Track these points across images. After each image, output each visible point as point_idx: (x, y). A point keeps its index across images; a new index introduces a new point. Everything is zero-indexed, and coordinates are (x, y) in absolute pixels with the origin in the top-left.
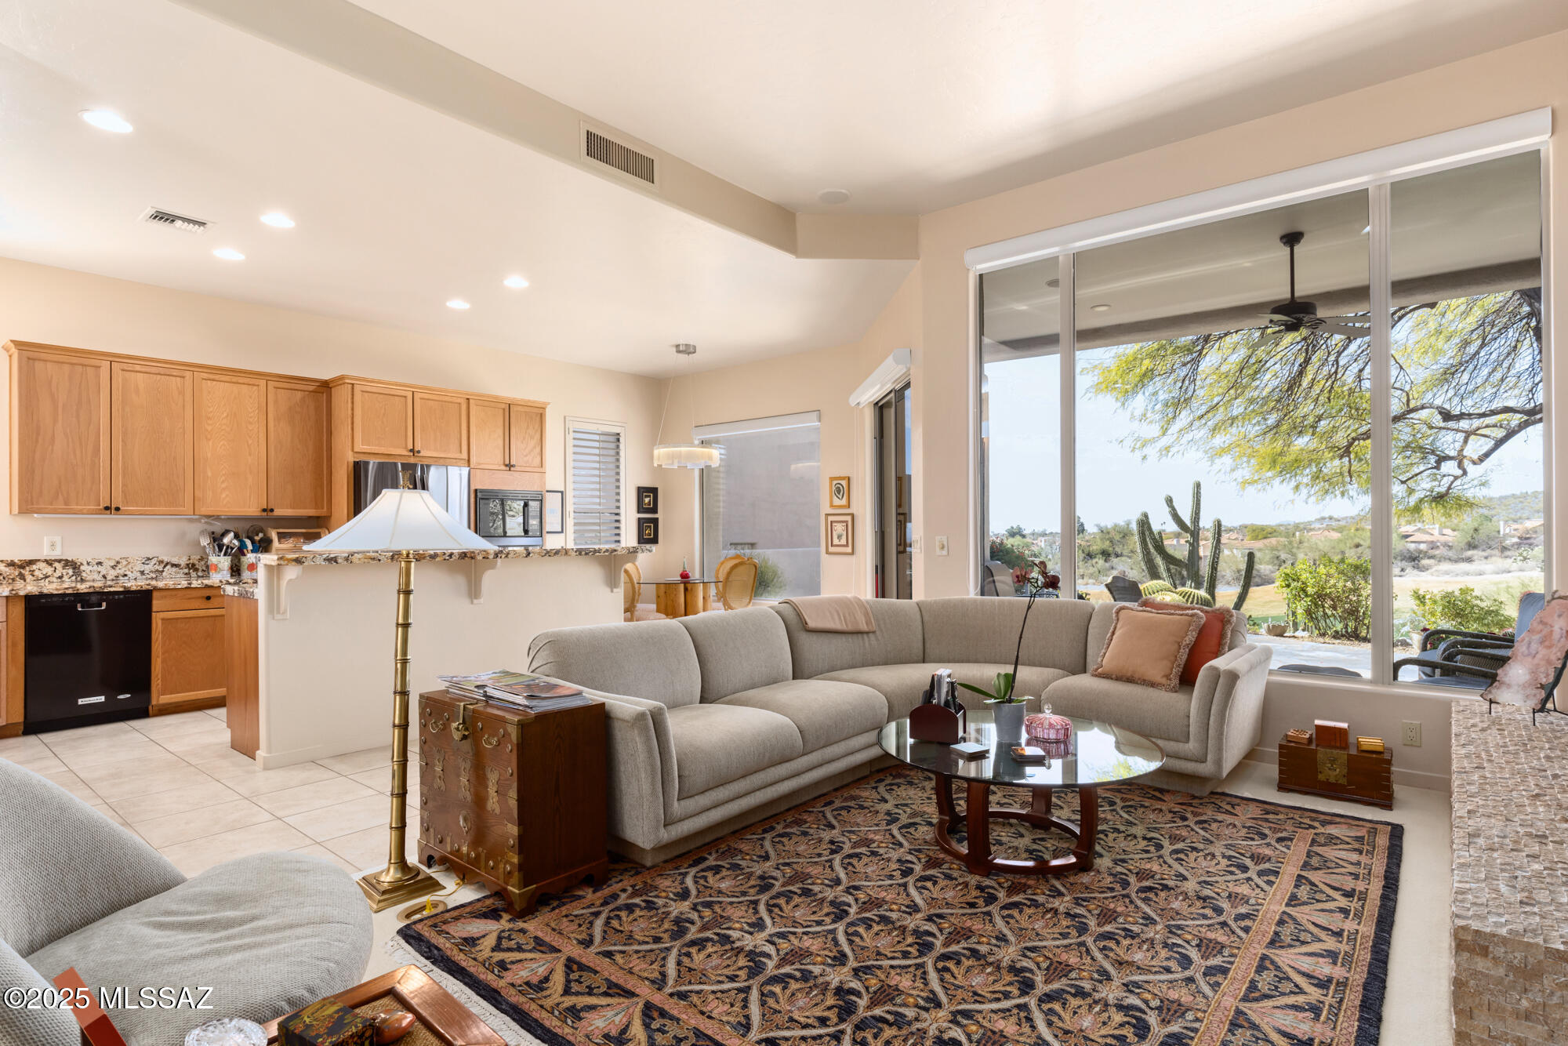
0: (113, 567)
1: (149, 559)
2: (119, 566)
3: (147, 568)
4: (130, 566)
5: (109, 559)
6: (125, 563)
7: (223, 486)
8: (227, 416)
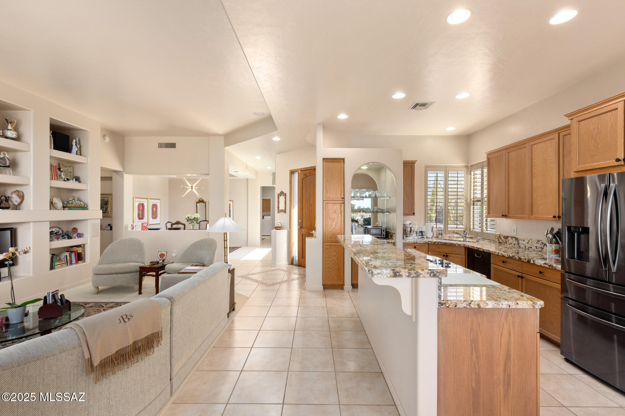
0: (528, 243)
1: (539, 241)
2: (529, 243)
3: (538, 245)
4: (532, 243)
5: (527, 239)
6: (531, 241)
7: (540, 203)
8: (542, 162)
